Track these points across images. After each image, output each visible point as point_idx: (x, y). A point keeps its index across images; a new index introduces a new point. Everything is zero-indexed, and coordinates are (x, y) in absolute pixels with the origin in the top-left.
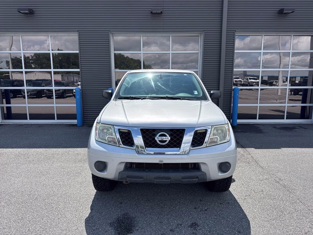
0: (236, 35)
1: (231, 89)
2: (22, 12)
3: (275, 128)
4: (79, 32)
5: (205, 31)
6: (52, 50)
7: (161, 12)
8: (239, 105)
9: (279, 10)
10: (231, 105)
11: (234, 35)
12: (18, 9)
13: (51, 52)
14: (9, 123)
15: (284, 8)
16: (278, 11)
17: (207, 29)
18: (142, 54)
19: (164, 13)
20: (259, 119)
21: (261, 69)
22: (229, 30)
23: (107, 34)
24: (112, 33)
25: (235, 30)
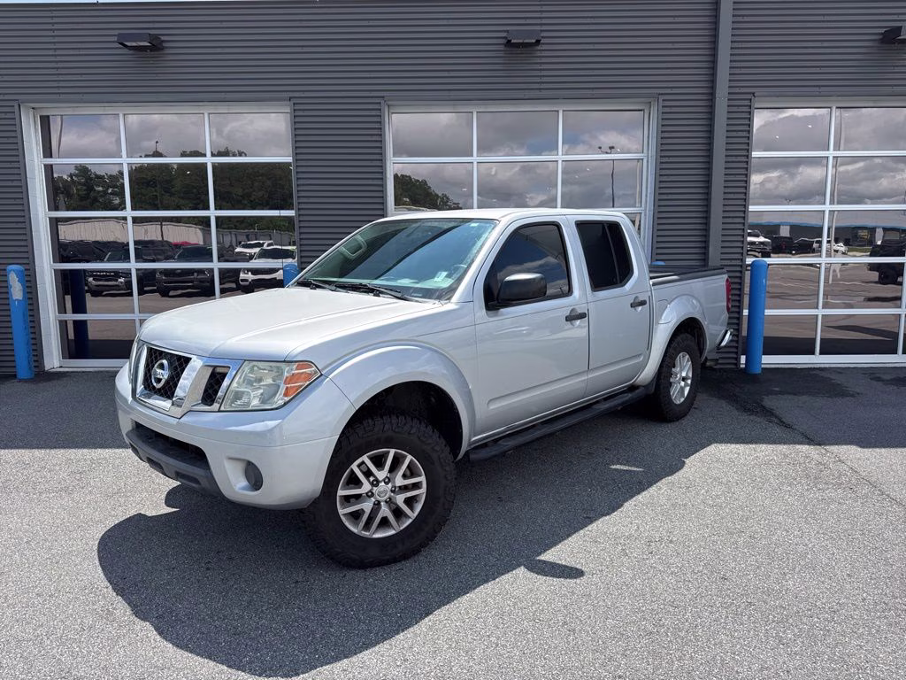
0: (756, 106)
1: (741, 266)
2: (128, 44)
3: (879, 379)
4: (292, 102)
5: (662, 94)
6: (213, 155)
7: (538, 42)
8: (768, 312)
9: (883, 31)
10: (740, 313)
11: (750, 106)
12: (119, 35)
13: (209, 160)
14: (84, 370)
15: (901, 27)
16: (882, 34)
17: (669, 91)
18: (475, 164)
19: (543, 44)
20: (822, 353)
21: (827, 207)
22: (737, 90)
23: (377, 107)
24: (390, 103)
25: (753, 94)
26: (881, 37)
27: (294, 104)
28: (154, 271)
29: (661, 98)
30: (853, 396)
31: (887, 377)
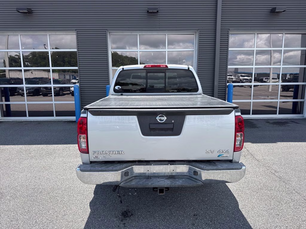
0: (230, 33)
1: (225, 86)
2: (20, 11)
3: (268, 122)
6: (51, 49)
8: (233, 101)
9: (271, 9)
11: (228, 33)
12: (17, 8)
13: (49, 50)
14: (8, 120)
15: (276, 8)
17: (201, 28)
18: (139, 52)
19: (159, 12)
20: (252, 114)
21: (254, 67)
22: (224, 28)
23: (105, 33)
24: (109, 31)
25: (229, 29)
26: (270, 11)
27: (77, 32)
28: (40, 88)
29: (199, 30)
30: (258, 128)
31: (271, 122)
